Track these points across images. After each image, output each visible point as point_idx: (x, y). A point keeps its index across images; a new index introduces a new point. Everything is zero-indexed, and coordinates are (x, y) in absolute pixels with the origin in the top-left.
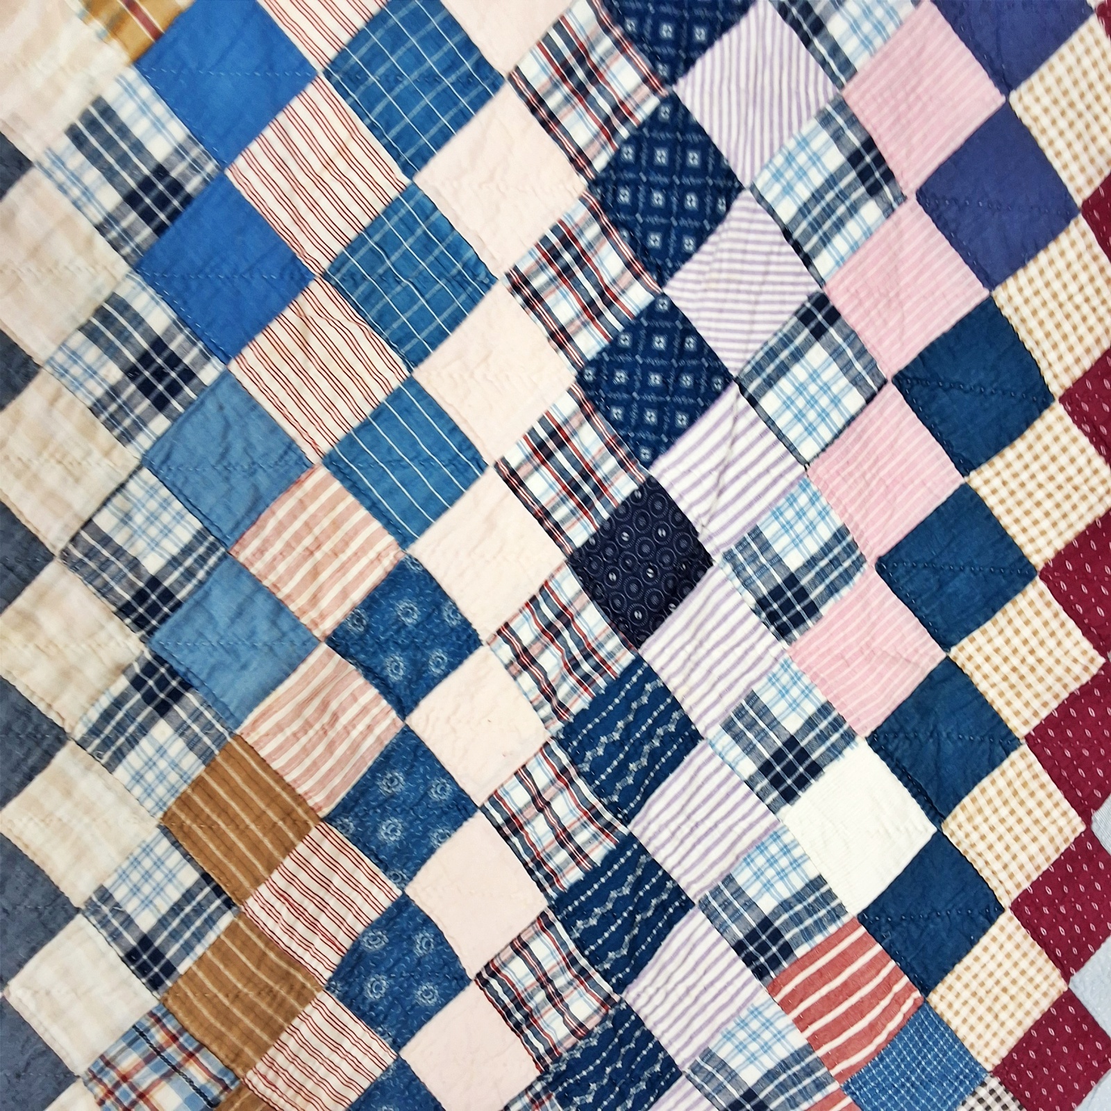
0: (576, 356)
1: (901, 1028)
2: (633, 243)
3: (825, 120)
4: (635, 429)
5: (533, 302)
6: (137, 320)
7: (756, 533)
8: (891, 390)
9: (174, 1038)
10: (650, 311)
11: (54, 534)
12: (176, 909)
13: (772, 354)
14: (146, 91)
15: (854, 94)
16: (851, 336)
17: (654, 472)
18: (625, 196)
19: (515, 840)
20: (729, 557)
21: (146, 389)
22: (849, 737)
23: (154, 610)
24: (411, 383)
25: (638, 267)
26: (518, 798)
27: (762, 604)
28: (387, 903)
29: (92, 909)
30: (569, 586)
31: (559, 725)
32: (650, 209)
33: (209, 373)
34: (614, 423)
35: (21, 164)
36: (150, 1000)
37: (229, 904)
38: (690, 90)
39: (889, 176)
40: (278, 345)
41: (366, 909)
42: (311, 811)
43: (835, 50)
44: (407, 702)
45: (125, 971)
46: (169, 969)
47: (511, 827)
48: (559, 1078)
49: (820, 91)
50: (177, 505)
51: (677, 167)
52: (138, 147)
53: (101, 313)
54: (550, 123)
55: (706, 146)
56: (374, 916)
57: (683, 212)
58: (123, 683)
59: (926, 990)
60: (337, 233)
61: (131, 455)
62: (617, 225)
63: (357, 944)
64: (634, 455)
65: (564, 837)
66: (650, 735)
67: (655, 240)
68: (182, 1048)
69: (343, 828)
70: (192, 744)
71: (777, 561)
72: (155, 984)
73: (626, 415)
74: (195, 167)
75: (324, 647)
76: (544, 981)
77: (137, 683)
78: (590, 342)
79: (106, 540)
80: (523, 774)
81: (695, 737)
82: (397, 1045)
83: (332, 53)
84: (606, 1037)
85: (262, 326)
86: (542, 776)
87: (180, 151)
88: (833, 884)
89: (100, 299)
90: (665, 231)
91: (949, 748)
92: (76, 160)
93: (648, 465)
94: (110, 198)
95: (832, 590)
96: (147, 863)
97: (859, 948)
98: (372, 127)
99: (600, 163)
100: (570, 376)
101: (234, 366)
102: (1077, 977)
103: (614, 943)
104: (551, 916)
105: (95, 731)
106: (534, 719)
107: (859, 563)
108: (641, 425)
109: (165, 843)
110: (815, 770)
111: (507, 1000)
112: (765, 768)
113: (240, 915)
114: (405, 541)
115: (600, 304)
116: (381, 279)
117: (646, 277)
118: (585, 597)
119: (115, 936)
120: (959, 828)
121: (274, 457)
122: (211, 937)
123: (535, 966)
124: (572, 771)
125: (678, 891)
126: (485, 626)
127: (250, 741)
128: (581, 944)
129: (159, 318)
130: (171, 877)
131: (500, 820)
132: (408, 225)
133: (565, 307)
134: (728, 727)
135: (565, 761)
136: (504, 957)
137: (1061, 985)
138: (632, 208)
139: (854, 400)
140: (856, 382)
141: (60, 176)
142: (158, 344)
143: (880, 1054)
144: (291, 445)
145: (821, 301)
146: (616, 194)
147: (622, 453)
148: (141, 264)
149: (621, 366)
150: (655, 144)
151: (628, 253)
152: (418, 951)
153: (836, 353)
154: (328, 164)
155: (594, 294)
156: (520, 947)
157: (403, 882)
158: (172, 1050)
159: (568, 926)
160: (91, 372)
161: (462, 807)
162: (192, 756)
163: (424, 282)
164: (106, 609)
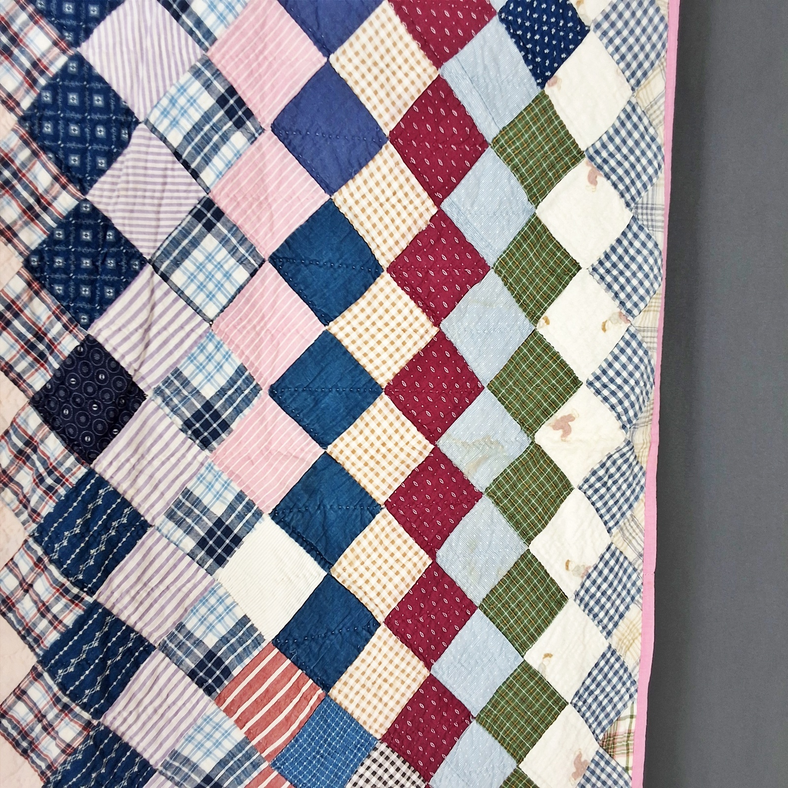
0: (22, 248)
1: (310, 717)
2: (58, 163)
3: (197, 73)
4: (73, 301)
7: (177, 373)
8: (268, 267)
10: (76, 212)
13: (175, 242)
15: (216, 54)
16: (234, 229)
17: (92, 332)
18: (48, 128)
19: (10, 615)
20: (159, 392)
22: (258, 514)
25: (64, 180)
27: (188, 424)
30: (33, 420)
31: (34, 526)
32: (68, 138)
34: (57, 297)
38: (90, 50)
39: (249, 114)
43: (199, 23)
49: (192, 53)
51: (85, 107)
55: (107, 91)
57: (95, 139)
59: (327, 687)
62: (45, 149)
64: (75, 320)
65: (44, 610)
66: (106, 527)
67: (74, 160)
71: (196, 392)
73: (66, 290)
76: (40, 717)
78: (32, 237)
80: (12, 565)
81: (144, 526)
86: (25, 565)
88: (255, 621)
90: (82, 153)
91: (332, 516)
93: (86, 327)
95: (238, 411)
97: (274, 663)
99: (26, 103)
100: (17, 263)
102: (436, 666)
104: (40, 668)
107: (257, 390)
108: (78, 297)
110: (237, 541)
111: (15, 733)
112: (202, 543)
115: (37, 208)
117: (71, 187)
118: (46, 428)
120: (343, 570)
123: (32, 707)
124: (46, 560)
125: (141, 640)
128: (63, 687)
133: (9, 211)
134: (171, 515)
135: (40, 552)
136: (9, 702)
137: (425, 672)
138: (55, 137)
139: (242, 275)
140: (242, 261)
143: (295, 737)
145: (209, 204)
146: (41, 127)
147: (65, 319)
149: (57, 254)
150: (68, 90)
151: (54, 169)
153: (224, 241)
155: (31, 201)
156: (20, 694)
159: (53, 676)
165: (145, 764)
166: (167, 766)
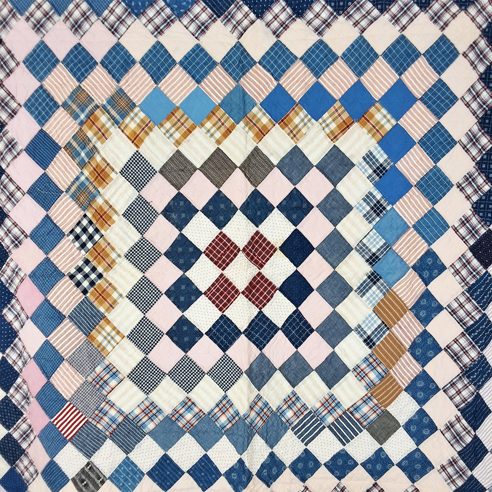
0: (472, 201)
2: (486, 176)
4: (486, 218)
5: (462, 190)
6: (374, 197)
9: (375, 361)
10: (490, 191)
11: (353, 244)
12: (376, 330)
14: (379, 149)
18: (484, 166)
19: (454, 315)
21: (375, 211)
23: (374, 260)
24: (433, 208)
25: (487, 181)
26: (455, 305)
28: (421, 331)
29: (356, 329)
30: (469, 255)
31: (467, 287)
32: (490, 169)
33: (388, 208)
34: (480, 217)
35: (353, 165)
36: (369, 351)
37: (388, 328)
40: (404, 201)
41: (417, 332)
42: (407, 307)
44: (428, 283)
45: (364, 344)
46: (374, 344)
47: (453, 312)
48: (467, 372)
50: (380, 237)
52: (377, 160)
53: (367, 196)
54: (467, 151)
56: (418, 334)
58: (366, 277)
60: (418, 176)
61: (371, 226)
62: (482, 172)
63: (414, 340)
64: (485, 224)
65: (468, 314)
68: (377, 363)
69: (413, 312)
70: (381, 291)
72: (370, 347)
73: (484, 215)
74: (388, 164)
75: (411, 269)
76: (463, 349)
77: (369, 277)
78: (475, 198)
79: (364, 245)
80: (457, 300)
82: (423, 366)
83: (420, 139)
84: (479, 361)
85: (401, 197)
86: (462, 299)
87: (386, 161)
89: (367, 193)
92: (364, 163)
93: (489, 226)
94: (370, 171)
96: (370, 319)
98: (427, 154)
99: (478, 159)
100: (470, 206)
101: (394, 206)
103: (481, 339)
104: (465, 333)
105: (359, 288)
106: (460, 286)
108: (487, 217)
109: (374, 314)
111: (452, 354)
113: (391, 331)
114: (430, 244)
115: (477, 190)
116: (428, 186)
117: (489, 184)
118: (473, 257)
119: (361, 336)
121: (402, 226)
122: (384, 336)
123: (460, 345)
124: (471, 298)
126: (447, 264)
127: (394, 290)
128: (473, 339)
129: (379, 196)
130: (375, 322)
131: (450, 311)
132: (435, 174)
133: (469, 191)
135: (469, 296)
136: (452, 343)
138: (486, 168)
141: (360, 167)
142: (378, 202)
144: (406, 223)
146: (482, 166)
147: (482, 223)
148: (376, 185)
149: (482, 204)
151: (485, 178)
152: (428, 343)
154: (418, 162)
155: (476, 187)
156: (456, 341)
157: (425, 326)
158: (374, 363)
159: (470, 335)
160: (364, 208)
161: (440, 308)
162: (381, 294)
163: (437, 186)
164: (363, 260)
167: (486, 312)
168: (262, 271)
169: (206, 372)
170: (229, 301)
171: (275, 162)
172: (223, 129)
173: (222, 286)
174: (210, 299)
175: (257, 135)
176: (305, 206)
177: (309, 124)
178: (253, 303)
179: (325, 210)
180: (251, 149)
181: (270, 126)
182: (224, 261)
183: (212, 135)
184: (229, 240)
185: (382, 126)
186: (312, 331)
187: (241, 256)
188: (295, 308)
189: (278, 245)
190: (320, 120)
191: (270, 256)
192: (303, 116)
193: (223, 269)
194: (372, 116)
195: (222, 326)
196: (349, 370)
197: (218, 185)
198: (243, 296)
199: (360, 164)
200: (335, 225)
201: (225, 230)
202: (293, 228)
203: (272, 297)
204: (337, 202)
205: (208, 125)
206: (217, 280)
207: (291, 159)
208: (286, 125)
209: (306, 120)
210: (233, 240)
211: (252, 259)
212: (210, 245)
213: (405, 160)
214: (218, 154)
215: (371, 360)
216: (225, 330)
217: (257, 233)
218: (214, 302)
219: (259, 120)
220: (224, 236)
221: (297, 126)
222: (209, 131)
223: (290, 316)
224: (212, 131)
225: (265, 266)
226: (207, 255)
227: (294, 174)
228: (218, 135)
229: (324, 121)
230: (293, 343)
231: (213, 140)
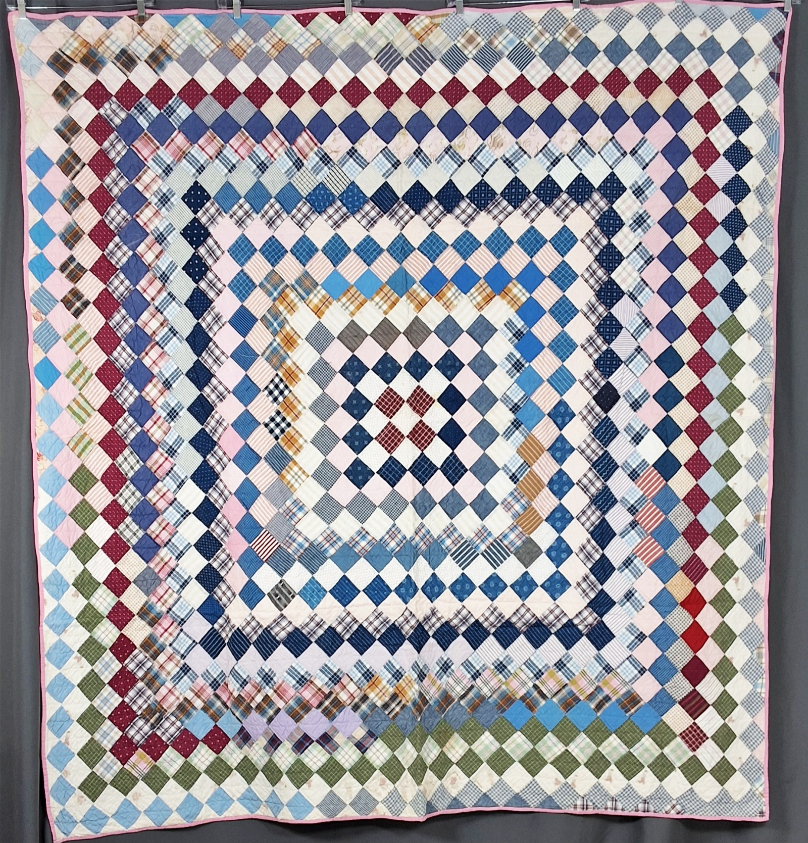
0: (593, 359)
1: (662, 488)
2: (604, 338)
3: (638, 315)
5: (585, 349)
6: (514, 356)
7: (629, 391)
8: (654, 363)
9: (519, 494)
10: (607, 350)
11: (498, 396)
12: (520, 468)
13: (630, 357)
14: (517, 316)
15: (643, 310)
16: (645, 353)
17: (609, 380)
18: (602, 330)
19: (584, 454)
20: (624, 396)
21: (516, 368)
22: (649, 430)
23: (516, 409)
24: (563, 365)
25: (605, 342)
26: (584, 446)
27: (631, 405)
28: (558, 470)
29: (503, 468)
30: (593, 402)
31: (592, 430)
32: (606, 332)
33: (526, 365)
34: (601, 371)
35: (496, 330)
36: (514, 486)
37: (529, 466)
38: (613, 311)
39: (650, 324)
40: (539, 359)
41: (554, 470)
42: (544, 448)
43: (639, 302)
44: (561, 428)
45: (510, 480)
46: (518, 480)
47: (582, 452)
48: (594, 500)
49: (637, 310)
50: (521, 389)
51: (611, 324)
52: (516, 326)
53: (508, 355)
54: (588, 318)
55: (616, 320)
56: (555, 472)
57: (613, 332)
58: (510, 424)
59: (667, 481)
60: (550, 339)
61: (513, 380)
62: (600, 335)
63: (552, 477)
64: (605, 377)
65: (593, 451)
66: (609, 431)
67: (607, 337)
68: (520, 496)
69: (550, 452)
70: (523, 435)
71: (633, 396)
72: (515, 483)
73: (603, 370)
74: (525, 329)
75: (547, 416)
76: (591, 481)
77: (513, 423)
78: (596, 356)
79: (508, 396)
80: (585, 441)
81: (619, 432)
82: (560, 500)
83: (549, 308)
84: (603, 490)
85: (536, 356)
86: (589, 440)
87: (523, 326)
88: (646, 460)
89: (508, 353)
90: (609, 336)
91: (669, 433)
92: (505, 329)
94: (511, 335)
95: (644, 402)
96: (514, 459)
97: (652, 471)
98: (556, 320)
99: (597, 324)
100: (592, 363)
101: (531, 364)
102: (699, 481)
103: (604, 472)
104: (592, 468)
105: (504, 433)
106: (587, 429)
107: (649, 396)
108: (606, 371)
109: (518, 454)
110: (642, 438)
111: (583, 487)
112: (633, 438)
113: (531, 469)
114: (561, 395)
115: (598, 349)
116: (558, 347)
117: (606, 344)
118: (596, 405)
119: (507, 474)
120: (671, 448)
121: (538, 380)
122: (526, 473)
123: (589, 479)
124: (595, 438)
125: (616, 464)
126: (576, 412)
127: (534, 434)
128: (598, 472)
129: (518, 356)
130: (518, 461)
131: (580, 451)
132: (563, 337)
133: (591, 350)
134: (625, 430)
135: (594, 436)
136: (582, 478)
137: (696, 483)
138: (603, 332)
139: (647, 365)
140: (647, 362)
141: (502, 332)
142: (518, 360)
143: (658, 493)
144: (541, 378)
145: (639, 347)
146: (600, 330)
147: (603, 377)
148: (516, 347)
149: (602, 360)
150: (607, 320)
151: (603, 340)
152: (564, 479)
153: (643, 356)
154: (549, 327)
155: (596, 347)
156: (585, 475)
157: (561, 465)
158: (518, 496)
159: (595, 469)
160: (506, 366)
161: (572, 449)
162: (523, 437)
163: (565, 347)
164: (508, 409)
165: (615, 499)
166: (621, 501)
167: (607, 449)
168: (423, 419)
169: (377, 505)
170: (396, 444)
171: (433, 329)
172: (389, 303)
173: (390, 432)
174: (380, 443)
175: (417, 307)
176: (458, 364)
177: (459, 297)
178: (417, 445)
179: (475, 367)
180: (412, 318)
181: (427, 299)
182: (391, 411)
183: (380, 307)
184: (395, 393)
185: (519, 299)
186: (466, 470)
187: (406, 406)
188: (451, 451)
189: (436, 397)
190: (469, 294)
191: (430, 406)
192: (454, 291)
193: (391, 418)
194: (510, 290)
195: (390, 466)
196: (498, 504)
197: (386, 348)
198: (408, 439)
199: (502, 329)
200: (483, 380)
201: (392, 385)
202: (448, 383)
203: (432, 440)
204: (484, 361)
205: (377, 299)
206: (386, 427)
207: (446, 326)
208: (441, 299)
209: (457, 294)
210: (398, 393)
211: (414, 409)
212: (380, 398)
213: (538, 325)
214: (385, 322)
215: (516, 494)
216: (393, 469)
217: (418, 387)
218: (383, 446)
219: (418, 294)
220: (391, 390)
221: (449, 299)
222: (377, 304)
223: (448, 458)
224: (380, 304)
225: (426, 415)
226: (377, 407)
227: (449, 338)
228: (385, 307)
229: (472, 295)
230: (450, 481)
231: (381, 311)
